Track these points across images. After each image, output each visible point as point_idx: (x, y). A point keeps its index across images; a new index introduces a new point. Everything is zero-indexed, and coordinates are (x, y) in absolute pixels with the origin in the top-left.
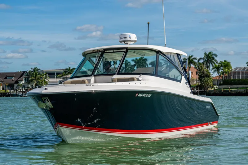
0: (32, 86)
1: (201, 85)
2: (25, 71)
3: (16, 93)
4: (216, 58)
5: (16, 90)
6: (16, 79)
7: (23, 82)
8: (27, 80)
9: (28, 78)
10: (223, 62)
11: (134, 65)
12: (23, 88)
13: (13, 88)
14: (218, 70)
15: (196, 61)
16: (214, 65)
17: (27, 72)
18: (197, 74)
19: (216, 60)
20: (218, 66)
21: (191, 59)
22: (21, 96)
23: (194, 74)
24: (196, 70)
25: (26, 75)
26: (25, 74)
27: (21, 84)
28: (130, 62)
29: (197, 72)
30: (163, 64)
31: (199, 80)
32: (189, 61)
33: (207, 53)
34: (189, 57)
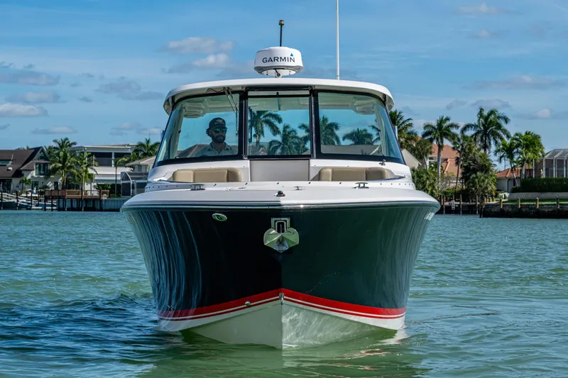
0: (56, 183)
1: (467, 190)
2: (39, 148)
3: (16, 201)
4: (504, 126)
5: (17, 192)
6: (17, 166)
7: (34, 175)
8: (44, 170)
9: (47, 164)
10: (523, 134)
11: (305, 139)
12: (33, 189)
13: (9, 189)
14: (511, 156)
15: (457, 131)
16: (499, 141)
17: (43, 151)
18: (457, 164)
19: (505, 132)
20: (511, 144)
21: (445, 125)
22: (28, 207)
23: (451, 162)
24: (456, 154)
25: (41, 158)
26: (39, 154)
27: (29, 177)
28: (294, 131)
29: (458, 159)
31: (462, 178)
32: (441, 130)
33: (485, 113)
34: (441, 122)
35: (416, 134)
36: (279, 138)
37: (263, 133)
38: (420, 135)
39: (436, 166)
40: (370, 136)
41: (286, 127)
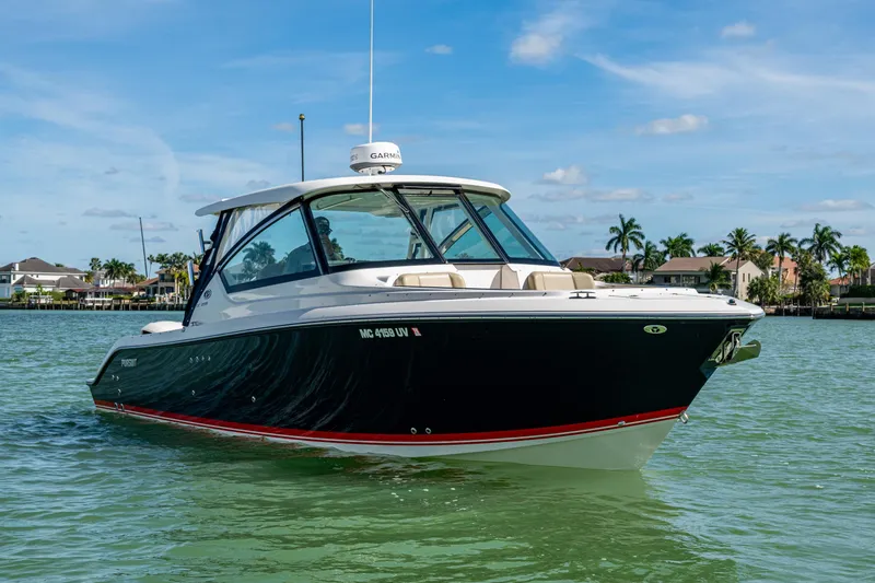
1: (804, 295)
4: (837, 239)
10: (852, 247)
11: (666, 253)
14: (841, 266)
15: (795, 245)
16: (833, 253)
18: (795, 273)
19: (839, 245)
20: (841, 256)
21: (785, 240)
23: (791, 271)
24: (794, 265)
28: (655, 246)
29: (796, 269)
30: (726, 250)
31: (800, 286)
32: (782, 245)
33: (820, 229)
34: (782, 237)
35: (760, 248)
36: (642, 252)
37: (628, 247)
38: (764, 249)
39: (778, 275)
40: (721, 249)
41: (648, 243)
